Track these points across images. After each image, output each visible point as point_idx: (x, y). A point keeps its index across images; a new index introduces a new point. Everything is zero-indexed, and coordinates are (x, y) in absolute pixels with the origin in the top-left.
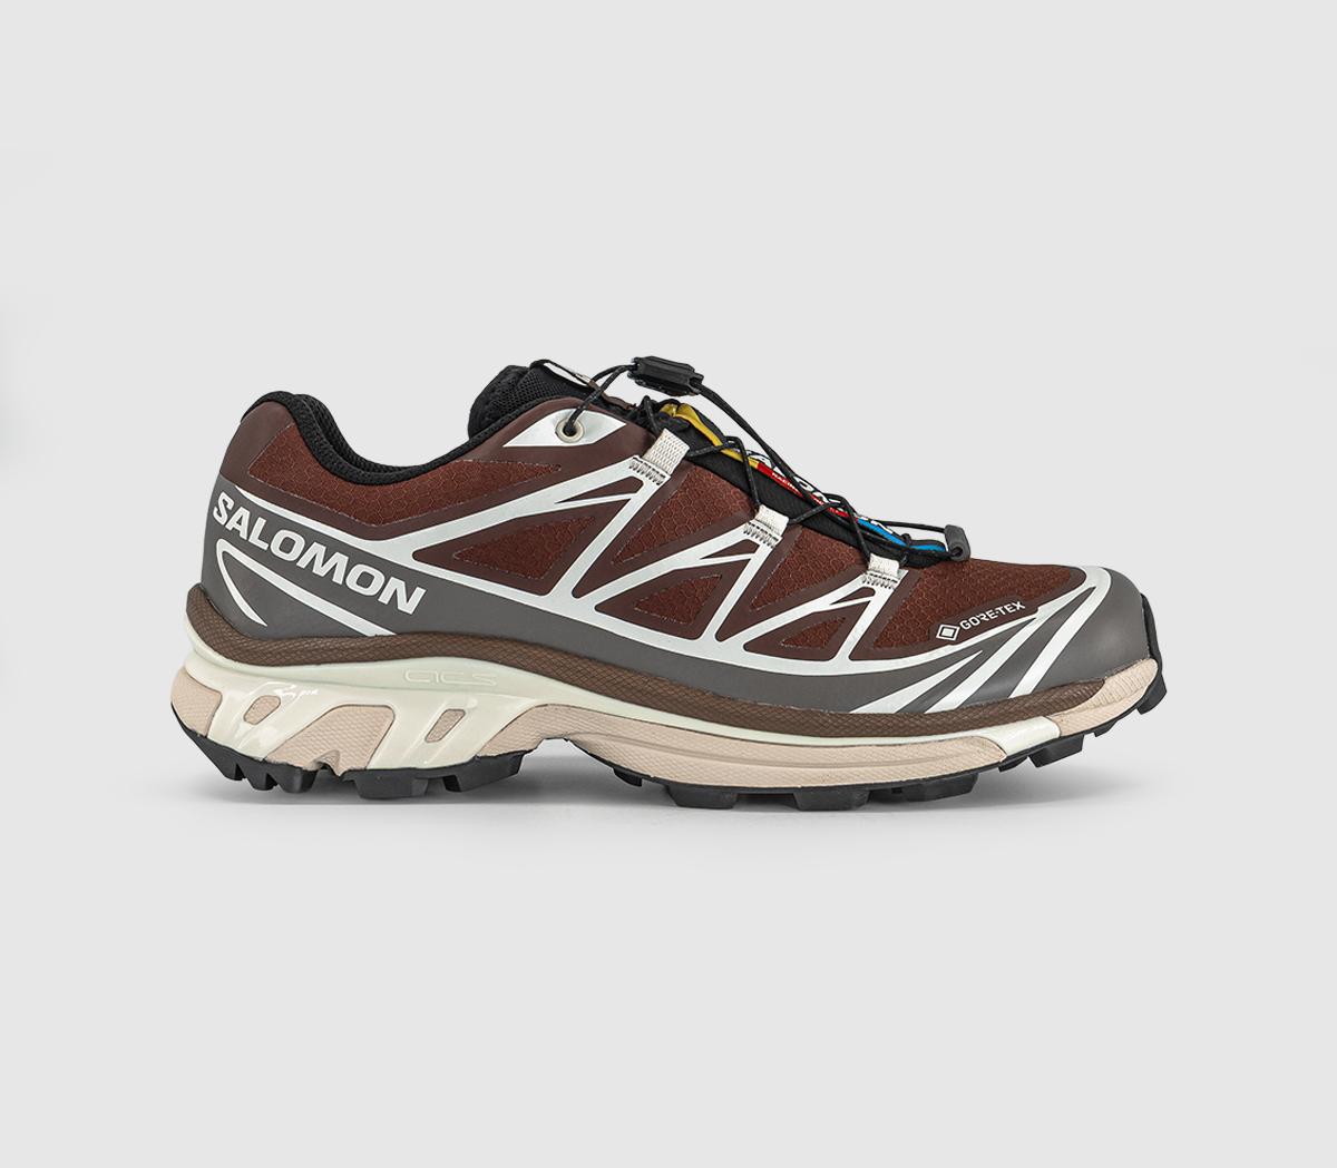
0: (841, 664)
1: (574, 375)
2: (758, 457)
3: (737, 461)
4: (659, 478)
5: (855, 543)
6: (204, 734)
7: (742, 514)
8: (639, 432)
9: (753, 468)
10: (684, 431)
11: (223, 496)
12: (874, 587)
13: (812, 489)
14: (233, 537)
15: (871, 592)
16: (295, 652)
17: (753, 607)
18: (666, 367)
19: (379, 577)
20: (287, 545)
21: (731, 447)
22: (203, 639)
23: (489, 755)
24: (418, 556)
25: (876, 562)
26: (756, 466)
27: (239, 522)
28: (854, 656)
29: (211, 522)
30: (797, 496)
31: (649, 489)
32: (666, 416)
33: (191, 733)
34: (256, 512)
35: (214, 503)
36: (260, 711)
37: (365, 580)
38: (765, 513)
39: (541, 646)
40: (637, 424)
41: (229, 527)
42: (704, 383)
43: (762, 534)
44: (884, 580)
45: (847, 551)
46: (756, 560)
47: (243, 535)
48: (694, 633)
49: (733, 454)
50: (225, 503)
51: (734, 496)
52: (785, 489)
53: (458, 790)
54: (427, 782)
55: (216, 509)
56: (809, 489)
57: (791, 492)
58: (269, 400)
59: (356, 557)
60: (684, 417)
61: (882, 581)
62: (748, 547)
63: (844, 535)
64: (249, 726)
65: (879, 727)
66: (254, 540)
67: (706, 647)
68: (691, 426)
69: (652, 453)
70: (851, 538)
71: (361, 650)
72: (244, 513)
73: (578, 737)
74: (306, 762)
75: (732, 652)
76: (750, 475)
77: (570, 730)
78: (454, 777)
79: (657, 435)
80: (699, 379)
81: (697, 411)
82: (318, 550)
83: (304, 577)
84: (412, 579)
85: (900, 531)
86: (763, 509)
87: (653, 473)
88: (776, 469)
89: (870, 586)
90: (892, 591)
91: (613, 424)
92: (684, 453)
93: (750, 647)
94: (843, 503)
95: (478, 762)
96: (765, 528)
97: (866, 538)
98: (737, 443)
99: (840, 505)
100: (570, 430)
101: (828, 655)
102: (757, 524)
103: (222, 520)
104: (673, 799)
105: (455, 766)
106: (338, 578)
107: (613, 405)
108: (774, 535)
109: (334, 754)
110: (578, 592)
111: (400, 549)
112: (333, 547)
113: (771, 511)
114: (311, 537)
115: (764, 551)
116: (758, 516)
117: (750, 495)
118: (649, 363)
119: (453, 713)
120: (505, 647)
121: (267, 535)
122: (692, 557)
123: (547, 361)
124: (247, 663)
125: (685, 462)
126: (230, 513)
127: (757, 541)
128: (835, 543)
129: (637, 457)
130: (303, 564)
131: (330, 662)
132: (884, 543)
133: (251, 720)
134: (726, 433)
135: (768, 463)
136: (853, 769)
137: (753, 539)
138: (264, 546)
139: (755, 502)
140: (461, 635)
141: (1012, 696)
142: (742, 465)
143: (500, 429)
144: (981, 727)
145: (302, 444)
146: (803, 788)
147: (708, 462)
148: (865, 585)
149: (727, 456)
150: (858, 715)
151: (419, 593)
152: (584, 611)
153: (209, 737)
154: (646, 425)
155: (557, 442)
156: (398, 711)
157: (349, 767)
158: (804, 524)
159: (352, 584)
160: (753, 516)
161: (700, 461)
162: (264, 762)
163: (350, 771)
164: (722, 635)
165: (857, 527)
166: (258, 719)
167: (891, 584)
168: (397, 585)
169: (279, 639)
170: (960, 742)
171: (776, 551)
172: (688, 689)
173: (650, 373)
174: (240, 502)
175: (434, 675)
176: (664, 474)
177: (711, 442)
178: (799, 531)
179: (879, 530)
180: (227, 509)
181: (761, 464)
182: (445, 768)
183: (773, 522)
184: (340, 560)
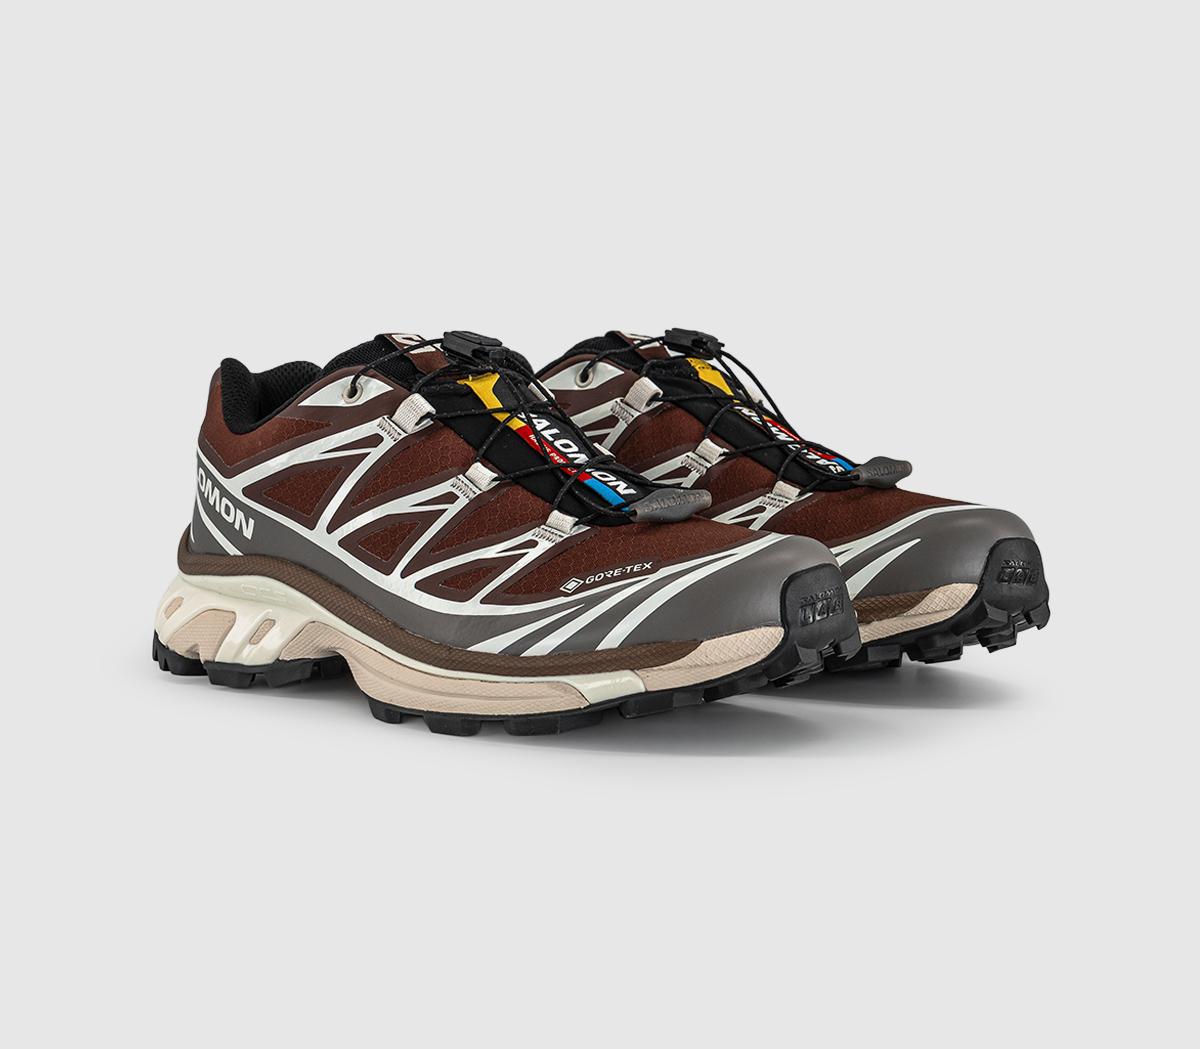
0: (473, 606)
4: (396, 436)
7: (454, 469)
10: (462, 396)
12: (539, 540)
15: (534, 544)
17: (433, 551)
19: (232, 509)
23: (284, 659)
24: (246, 491)
25: (556, 517)
28: (485, 600)
30: (539, 455)
31: (387, 444)
37: (228, 510)
38: (476, 469)
40: (398, 387)
43: (465, 488)
44: (552, 535)
45: (539, 506)
46: (452, 511)
48: (388, 568)
51: (459, 454)
61: (549, 535)
62: (452, 498)
64: (165, 619)
67: (393, 582)
69: (397, 414)
74: (182, 651)
75: (407, 588)
82: (210, 484)
84: (246, 511)
86: (477, 464)
87: (393, 432)
89: (537, 538)
90: (553, 545)
91: (381, 389)
93: (419, 584)
96: (469, 483)
100: (352, 393)
101: (467, 597)
102: (464, 479)
105: (264, 666)
106: (217, 508)
108: (474, 489)
109: (197, 647)
110: (331, 527)
111: (237, 484)
112: (214, 482)
113: (483, 467)
115: (461, 504)
119: (268, 622)
120: (290, 571)
122: (404, 505)
127: (458, 494)
129: (385, 417)
130: (206, 495)
133: (168, 614)
139: (472, 458)
141: (599, 648)
144: (568, 674)
148: (534, 537)
149: (493, 417)
150: (471, 652)
151: (251, 523)
152: (332, 544)
155: (342, 403)
156: (237, 613)
157: (207, 658)
158: (518, 480)
159: (223, 512)
160: (463, 471)
161: (449, 422)
162: (167, 648)
163: (208, 661)
164: (406, 572)
167: (557, 538)
168: (241, 516)
169: (197, 554)
170: (546, 685)
171: (473, 503)
176: (401, 432)
178: (507, 487)
183: (479, 477)
184: (217, 493)
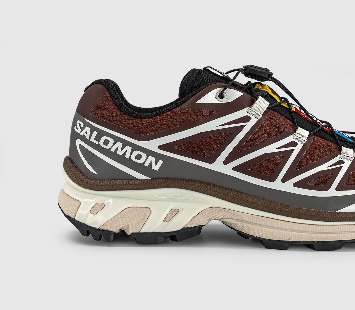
0: (332, 192)
1: (220, 73)
2: (295, 106)
3: (287, 108)
4: (258, 116)
5: (335, 142)
6: (73, 218)
7: (291, 130)
8: (249, 97)
9: (293, 111)
10: (267, 96)
11: (79, 122)
12: (344, 160)
13: (316, 119)
14: (83, 138)
15: (343, 162)
16: (110, 186)
17: (296, 169)
18: (258, 70)
19: (144, 156)
20: (106, 142)
21: (284, 102)
22: (72, 179)
23: (188, 227)
24: (161, 147)
25: (344, 150)
26: (294, 110)
27: (86, 132)
28: (338, 189)
29: (73, 132)
30: (311, 122)
31: (254, 121)
32: (259, 90)
33: (68, 217)
34: (93, 129)
35: (74, 124)
36: (96, 209)
37: (139, 157)
38: (300, 130)
39: (210, 184)
40: (248, 93)
41: (82, 134)
42: (273, 76)
43: (299, 139)
44: (348, 157)
45: (332, 145)
46: (297, 150)
47: (88, 138)
48: (272, 179)
49: (285, 105)
50: (80, 125)
51: (287, 123)
52: (306, 119)
53: (177, 241)
54: (164, 237)
55: (75, 127)
56: (315, 119)
57: (308, 121)
58: (97, 83)
59: (135, 148)
60: (265, 90)
61: (347, 158)
62: (294, 144)
63: (330, 138)
64: (92, 215)
65: (348, 218)
66: (93, 140)
67: (277, 185)
68: (268, 94)
69: (255, 106)
70: (334, 140)
71: (137, 185)
72: (88, 129)
73: (225, 220)
74: (115, 229)
75: (289, 187)
76: (293, 114)
77: (221, 217)
78: (175, 236)
79: (257, 99)
80: (271, 75)
81: (269, 87)
82: (119, 144)
83: (114, 155)
84: (158, 157)
85: (350, 135)
86: (299, 128)
87: (256, 114)
88: (302, 111)
89: (342, 160)
90: (351, 162)
91: (238, 94)
92: (268, 106)
93: (296, 185)
94: (329, 125)
95: (185, 230)
96: (300, 136)
97: (340, 140)
98: (286, 100)
99: (327, 126)
100: (221, 96)
101: (327, 188)
102: (297, 135)
103: (78, 131)
104: (263, 245)
105: (175, 231)
106: (127, 156)
107: (236, 85)
108: (304, 139)
109: (127, 227)
110: (226, 162)
111: (153, 145)
112: (125, 143)
113: (302, 129)
114: (116, 139)
115: (300, 146)
116: (297, 131)
117: (293, 122)
118: (251, 68)
119: (174, 210)
120: (195, 184)
121: (98, 138)
122: (272, 148)
123: (210, 67)
124: (90, 189)
125: (268, 110)
126: (82, 129)
127: (297, 142)
128: (328, 142)
129: (249, 107)
130: (113, 150)
131: (125, 190)
132: (346, 141)
133: (93, 212)
134: (281, 96)
135: (299, 109)
136: (337, 235)
137: (296, 141)
138: (97, 142)
139: (295, 125)
140: (178, 179)
142: (289, 110)
143: (193, 96)
145: (112, 101)
146: (317, 242)
147: (276, 109)
148: (341, 159)
149: (283, 106)
150: (340, 213)
151: (161, 162)
152: (228, 170)
153: (75, 219)
154: (252, 94)
155: (216, 101)
156: (152, 209)
157: (133, 232)
158: (314, 134)
159: (133, 158)
160: (295, 131)
161: (273, 109)
162: (99, 229)
163: (133, 233)
164: (284, 180)
165: (336, 135)
166: (96, 213)
167: (351, 159)
168: (152, 159)
169: (104, 180)
171: (305, 146)
172: (270, 201)
173: (252, 72)
174: (86, 125)
175: (167, 195)
176: (260, 114)
177: (276, 100)
178: (313, 137)
179: (342, 135)
180: (80, 127)
181: (296, 109)
182: (171, 232)
183: (303, 134)
184: (128, 149)
